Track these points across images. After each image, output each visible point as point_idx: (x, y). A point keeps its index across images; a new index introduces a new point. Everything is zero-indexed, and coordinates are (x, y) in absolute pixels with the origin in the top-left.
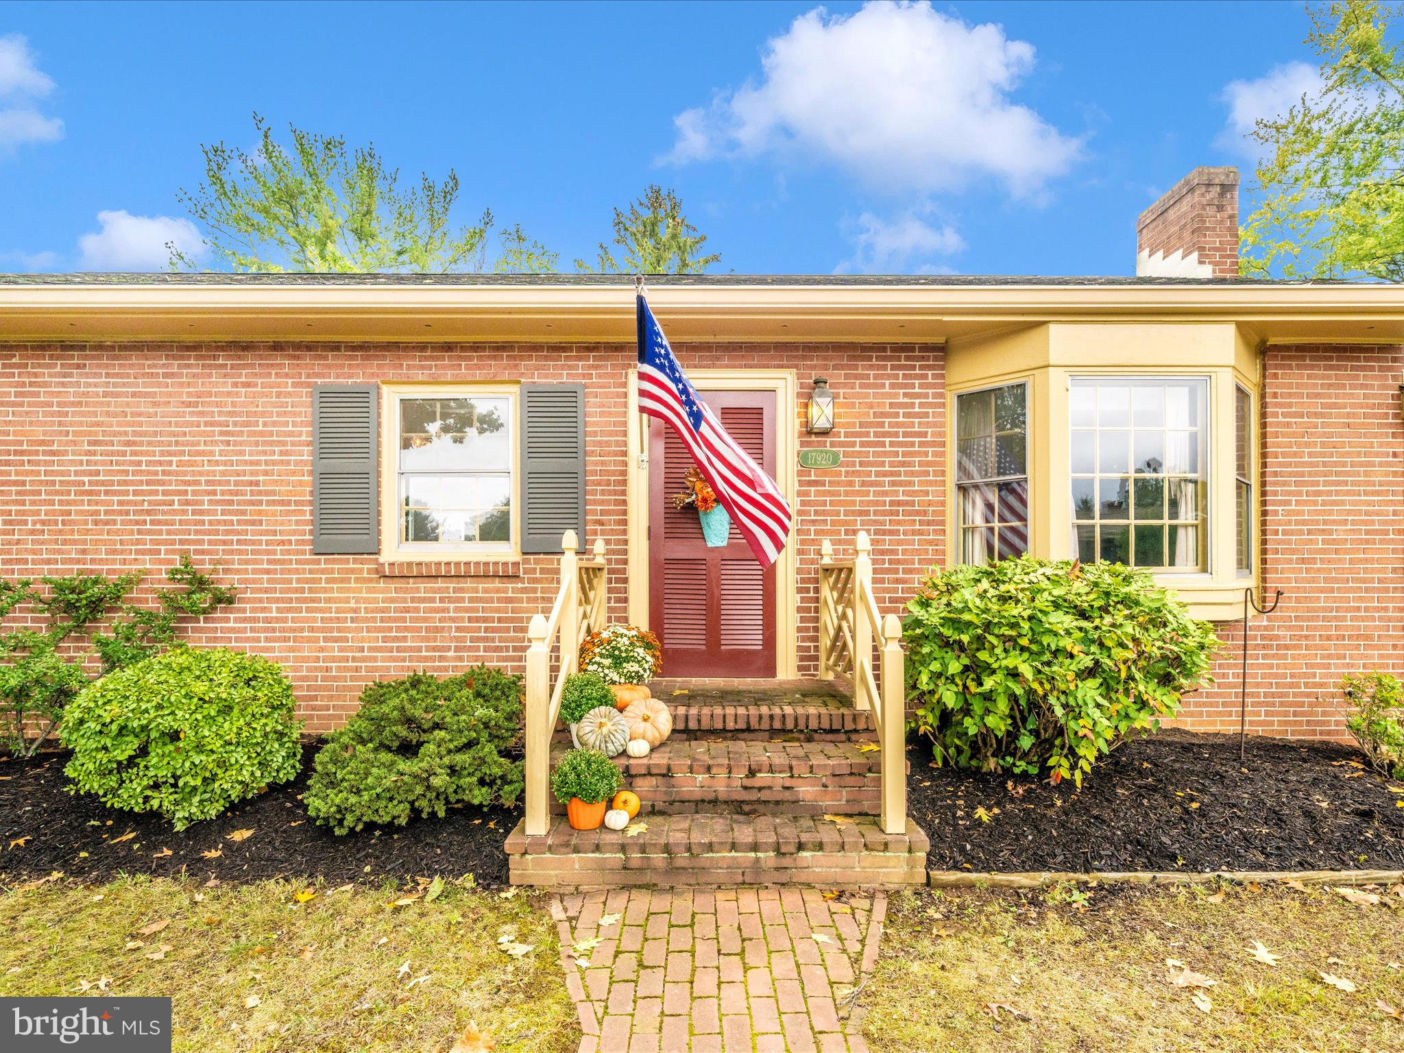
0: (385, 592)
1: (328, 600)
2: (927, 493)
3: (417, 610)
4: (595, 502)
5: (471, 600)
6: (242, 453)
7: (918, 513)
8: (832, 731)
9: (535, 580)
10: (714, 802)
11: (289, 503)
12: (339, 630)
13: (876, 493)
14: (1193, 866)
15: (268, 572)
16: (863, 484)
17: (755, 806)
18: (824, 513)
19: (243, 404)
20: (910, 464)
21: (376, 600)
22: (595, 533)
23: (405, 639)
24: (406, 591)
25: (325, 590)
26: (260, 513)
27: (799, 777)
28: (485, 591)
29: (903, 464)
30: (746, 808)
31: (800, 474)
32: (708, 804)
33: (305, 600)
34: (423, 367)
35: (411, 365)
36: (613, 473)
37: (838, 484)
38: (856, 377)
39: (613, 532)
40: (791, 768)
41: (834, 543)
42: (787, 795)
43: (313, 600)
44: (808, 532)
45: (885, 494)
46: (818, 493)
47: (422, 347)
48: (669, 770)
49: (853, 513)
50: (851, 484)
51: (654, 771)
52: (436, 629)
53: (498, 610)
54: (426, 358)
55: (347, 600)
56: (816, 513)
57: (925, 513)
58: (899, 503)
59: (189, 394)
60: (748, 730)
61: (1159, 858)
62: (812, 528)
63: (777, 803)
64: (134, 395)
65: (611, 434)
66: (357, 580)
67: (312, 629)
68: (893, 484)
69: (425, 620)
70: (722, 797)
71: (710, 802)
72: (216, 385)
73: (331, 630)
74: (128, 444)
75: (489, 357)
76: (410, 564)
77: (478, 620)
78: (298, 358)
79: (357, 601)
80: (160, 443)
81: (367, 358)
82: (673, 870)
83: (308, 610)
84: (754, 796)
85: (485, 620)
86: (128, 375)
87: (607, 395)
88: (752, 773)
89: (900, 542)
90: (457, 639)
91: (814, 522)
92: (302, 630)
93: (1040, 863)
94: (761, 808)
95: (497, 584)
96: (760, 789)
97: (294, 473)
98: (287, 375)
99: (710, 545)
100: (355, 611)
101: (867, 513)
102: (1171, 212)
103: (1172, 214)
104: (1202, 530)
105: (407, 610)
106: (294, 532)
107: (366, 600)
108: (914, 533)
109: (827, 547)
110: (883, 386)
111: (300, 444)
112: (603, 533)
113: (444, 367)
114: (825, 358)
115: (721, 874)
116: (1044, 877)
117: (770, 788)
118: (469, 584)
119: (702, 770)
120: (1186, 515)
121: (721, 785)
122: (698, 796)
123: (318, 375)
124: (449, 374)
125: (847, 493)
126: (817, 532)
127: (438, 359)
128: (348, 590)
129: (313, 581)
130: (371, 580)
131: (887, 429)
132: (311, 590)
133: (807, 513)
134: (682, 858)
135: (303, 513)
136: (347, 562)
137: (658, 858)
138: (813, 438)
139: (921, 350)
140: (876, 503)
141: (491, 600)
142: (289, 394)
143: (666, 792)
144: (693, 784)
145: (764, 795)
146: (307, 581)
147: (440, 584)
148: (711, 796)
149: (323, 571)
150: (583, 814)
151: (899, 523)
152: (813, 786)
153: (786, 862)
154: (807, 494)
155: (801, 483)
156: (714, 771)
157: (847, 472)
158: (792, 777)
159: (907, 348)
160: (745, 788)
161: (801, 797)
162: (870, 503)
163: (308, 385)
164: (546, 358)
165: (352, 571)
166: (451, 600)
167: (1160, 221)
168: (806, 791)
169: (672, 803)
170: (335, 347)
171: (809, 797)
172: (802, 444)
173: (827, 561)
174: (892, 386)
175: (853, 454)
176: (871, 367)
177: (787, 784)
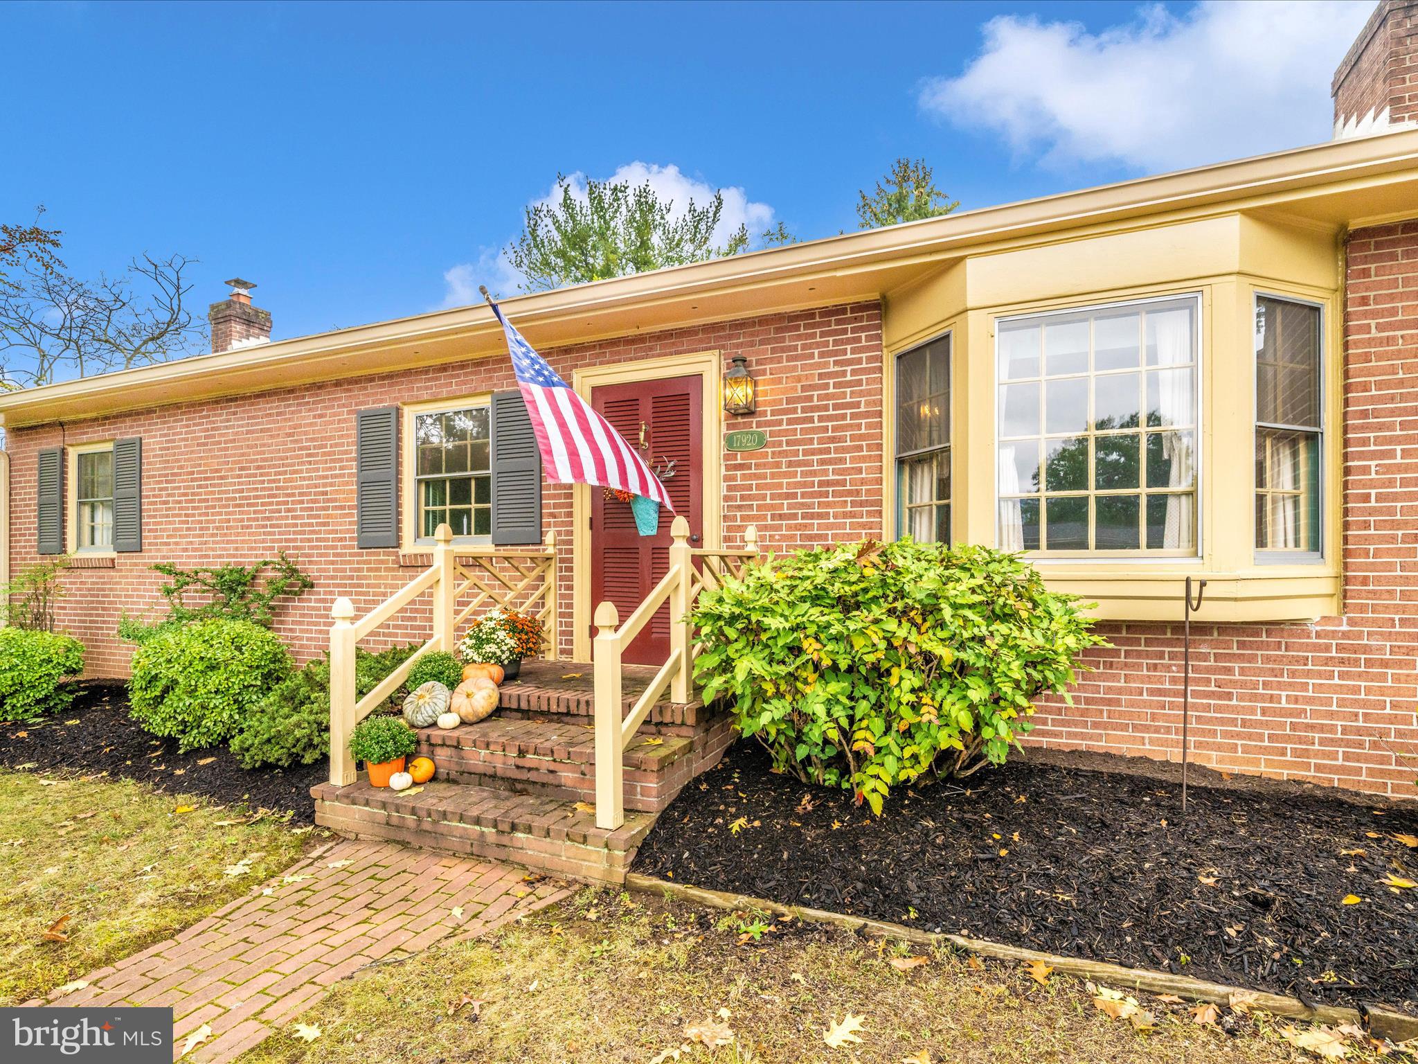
1: (368, 586)
2: (860, 471)
6: (317, 470)
7: (850, 493)
11: (344, 508)
13: (804, 474)
14: (925, 922)
15: (333, 563)
16: (790, 464)
17: (526, 786)
18: (750, 497)
19: (319, 431)
20: (841, 439)
22: (549, 525)
23: (415, 619)
25: (366, 577)
26: (328, 516)
27: (561, 762)
29: (833, 440)
30: (519, 786)
31: (727, 457)
32: (488, 778)
34: (427, 388)
35: (420, 386)
37: (765, 465)
38: (783, 350)
39: (561, 524)
40: (552, 752)
41: (760, 528)
42: (550, 779)
43: (359, 587)
44: (734, 518)
45: (813, 473)
46: (744, 477)
47: (426, 371)
48: (459, 743)
49: (780, 496)
50: (778, 465)
51: (448, 743)
54: (429, 380)
55: (380, 587)
56: (743, 498)
57: (858, 492)
58: (828, 483)
59: (290, 427)
62: (738, 514)
63: (543, 785)
64: (262, 431)
66: (386, 570)
68: (822, 462)
70: (499, 773)
71: (491, 776)
72: (304, 418)
74: (259, 468)
75: (472, 373)
78: (349, 390)
79: (386, 587)
80: (275, 466)
81: (391, 384)
82: (420, 832)
84: (524, 775)
86: (257, 417)
88: (522, 753)
91: (740, 507)
94: (530, 788)
96: (530, 769)
97: (347, 484)
99: (642, 534)
101: (794, 496)
106: (348, 531)
108: (845, 515)
109: (753, 534)
110: (812, 356)
111: (351, 460)
112: (556, 525)
113: (441, 386)
114: (752, 335)
115: (455, 842)
117: (537, 769)
119: (483, 745)
122: (481, 770)
123: (361, 403)
124: (444, 392)
125: (773, 476)
126: (743, 518)
127: (437, 379)
128: (380, 577)
130: (393, 569)
131: (816, 403)
133: (733, 498)
135: (352, 515)
136: (379, 554)
138: (740, 420)
139: (853, 310)
140: (804, 485)
142: (345, 421)
143: (457, 763)
144: (478, 758)
145: (532, 776)
148: (490, 771)
149: (365, 562)
150: (374, 772)
151: (828, 505)
152: (574, 772)
153: (505, 840)
154: (734, 478)
155: (728, 468)
156: (492, 747)
157: (773, 453)
158: (554, 761)
160: (518, 767)
161: (563, 781)
162: (797, 485)
163: (355, 412)
165: (382, 562)
168: (568, 776)
169: (462, 773)
170: (371, 379)
171: (569, 783)
172: (729, 427)
173: (752, 548)
174: (822, 355)
175: (779, 433)
176: (799, 337)
177: (551, 768)
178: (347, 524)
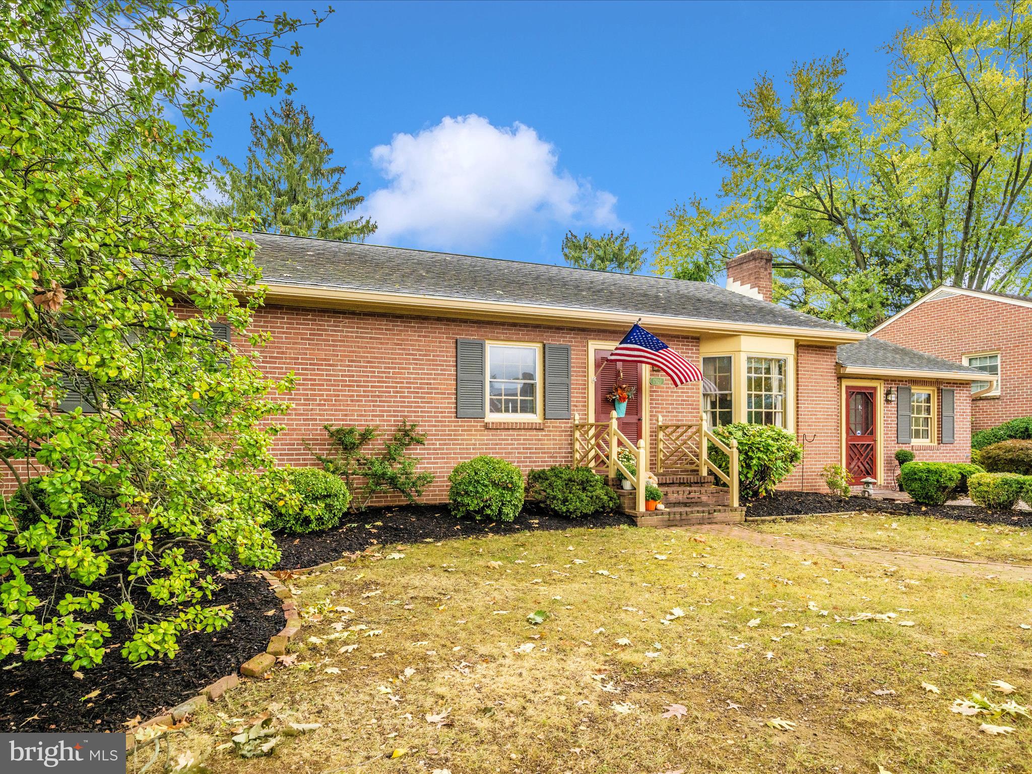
0: (488, 436)
1: (462, 440)
2: (693, 397)
3: (501, 444)
4: (574, 397)
5: (524, 440)
6: (423, 369)
8: (697, 483)
9: (550, 431)
10: (679, 503)
11: (444, 394)
12: (467, 454)
13: (677, 396)
14: (806, 513)
15: (435, 426)
16: (672, 392)
17: (691, 504)
18: (658, 404)
19: (423, 346)
21: (483, 440)
22: (574, 410)
24: (496, 435)
25: (461, 435)
26: (432, 398)
28: (530, 435)
30: (688, 505)
31: (651, 387)
33: (452, 440)
34: (503, 333)
35: (499, 332)
36: (581, 384)
37: (663, 392)
39: (581, 410)
40: (701, 491)
41: (663, 416)
42: (699, 500)
43: (456, 440)
44: (653, 412)
45: (679, 396)
46: (656, 396)
47: (503, 324)
48: (667, 493)
49: (669, 404)
50: (668, 392)
52: (509, 453)
53: (535, 444)
54: (505, 329)
55: (471, 440)
56: (656, 404)
57: (693, 405)
58: (684, 401)
59: (398, 339)
60: (673, 483)
61: (799, 512)
62: (655, 410)
63: (697, 503)
64: (371, 338)
65: (580, 367)
66: (476, 430)
67: (455, 454)
68: (682, 392)
69: (504, 449)
70: (681, 501)
72: (409, 335)
73: (463, 454)
74: (368, 362)
75: (531, 331)
76: (500, 423)
77: (527, 449)
78: (448, 325)
79: (475, 440)
80: (384, 363)
81: (480, 327)
82: (681, 520)
83: (453, 444)
84: (690, 501)
85: (530, 449)
86: (368, 329)
87: (579, 350)
88: (690, 493)
89: (684, 416)
90: (518, 457)
91: (655, 407)
92: (450, 454)
93: (770, 514)
95: (535, 433)
96: (691, 498)
97: (447, 380)
98: (443, 333)
100: (475, 445)
101: (673, 404)
102: (744, 265)
103: (745, 266)
104: (784, 414)
105: (497, 444)
106: (447, 408)
107: (479, 440)
108: (689, 413)
109: (660, 418)
111: (450, 366)
112: (577, 410)
113: (513, 334)
115: (694, 521)
116: (773, 517)
117: (694, 498)
118: (523, 432)
119: (676, 492)
120: (779, 409)
121: (681, 498)
122: (675, 501)
123: (457, 334)
125: (666, 396)
127: (510, 330)
128: (471, 435)
129: (456, 430)
130: (481, 431)
132: (455, 435)
133: (653, 404)
134: (684, 517)
135: (451, 398)
136: (471, 422)
137: (678, 517)
138: (655, 373)
139: (691, 339)
140: (676, 400)
141: (532, 440)
142: (445, 342)
143: (666, 501)
144: (673, 498)
145: (693, 500)
146: (453, 431)
147: (511, 432)
149: (460, 426)
150: (652, 504)
151: (684, 408)
153: (711, 516)
154: (653, 396)
155: (651, 392)
156: (679, 493)
157: (666, 387)
158: (701, 494)
159: (687, 337)
162: (674, 400)
163: (453, 338)
164: (554, 333)
165: (473, 426)
166: (515, 440)
167: (739, 267)
168: (704, 498)
170: (466, 322)
172: (651, 375)
173: (660, 424)
178: (447, 404)
